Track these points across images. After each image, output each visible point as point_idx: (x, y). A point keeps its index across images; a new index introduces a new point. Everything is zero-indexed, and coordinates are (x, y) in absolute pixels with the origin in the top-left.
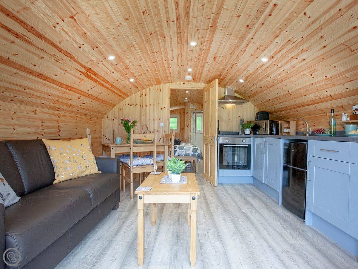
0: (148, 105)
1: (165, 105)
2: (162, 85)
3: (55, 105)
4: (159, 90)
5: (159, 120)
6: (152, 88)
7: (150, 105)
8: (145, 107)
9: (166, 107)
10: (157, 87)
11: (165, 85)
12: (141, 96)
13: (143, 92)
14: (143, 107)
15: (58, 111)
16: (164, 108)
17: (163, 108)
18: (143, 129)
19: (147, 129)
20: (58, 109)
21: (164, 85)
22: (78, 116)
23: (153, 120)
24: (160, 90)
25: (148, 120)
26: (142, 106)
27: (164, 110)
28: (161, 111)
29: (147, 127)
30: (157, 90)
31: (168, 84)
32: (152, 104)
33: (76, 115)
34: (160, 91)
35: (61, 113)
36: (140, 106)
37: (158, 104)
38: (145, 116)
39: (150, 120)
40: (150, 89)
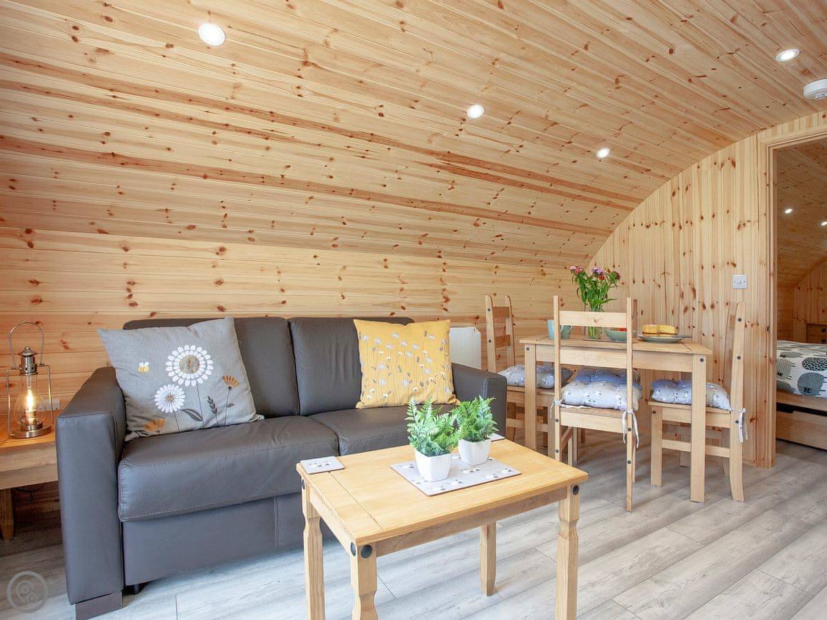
0: (696, 220)
1: (750, 213)
2: (737, 144)
3: (424, 245)
4: (728, 163)
5: (732, 266)
6: (706, 162)
7: (702, 218)
8: (686, 227)
9: (754, 218)
10: (721, 155)
11: (749, 141)
12: (674, 194)
14: (680, 227)
15: (440, 257)
16: (748, 224)
17: (744, 225)
18: (682, 296)
19: (695, 297)
20: (438, 254)
21: (747, 140)
22: (500, 265)
23: (711, 267)
24: (734, 164)
25: (697, 268)
26: (677, 226)
27: (746, 230)
28: (739, 233)
29: (694, 291)
30: (722, 165)
31: (762, 135)
32: (708, 216)
33: (495, 265)
34: (733, 167)
35: (449, 262)
36: (674, 225)
37: (728, 212)
38: (687, 255)
39: (702, 268)
40: (699, 167)
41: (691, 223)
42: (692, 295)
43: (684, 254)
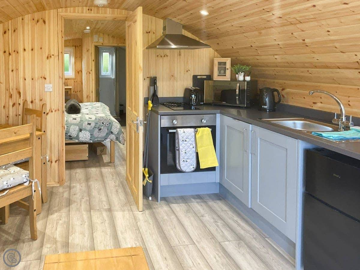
0: (21, 51)
1: (54, 51)
2: (47, 11)
4: (41, 21)
5: (44, 79)
6: (28, 17)
7: (25, 50)
8: (14, 54)
9: (56, 54)
10: (37, 16)
11: (53, 12)
12: (5, 33)
13: (10, 24)
14: (10, 54)
17: (51, 57)
18: (11, 96)
19: (20, 96)
23: (30, 79)
24: (44, 22)
25: (21, 81)
26: (7, 53)
27: (52, 59)
28: (48, 61)
29: (19, 93)
30: (38, 21)
31: (60, 10)
32: (28, 48)
34: (44, 24)
36: (5, 52)
37: (41, 48)
38: (14, 72)
39: (25, 79)
40: (23, 19)
41: (17, 52)
42: (18, 96)
43: (12, 71)
